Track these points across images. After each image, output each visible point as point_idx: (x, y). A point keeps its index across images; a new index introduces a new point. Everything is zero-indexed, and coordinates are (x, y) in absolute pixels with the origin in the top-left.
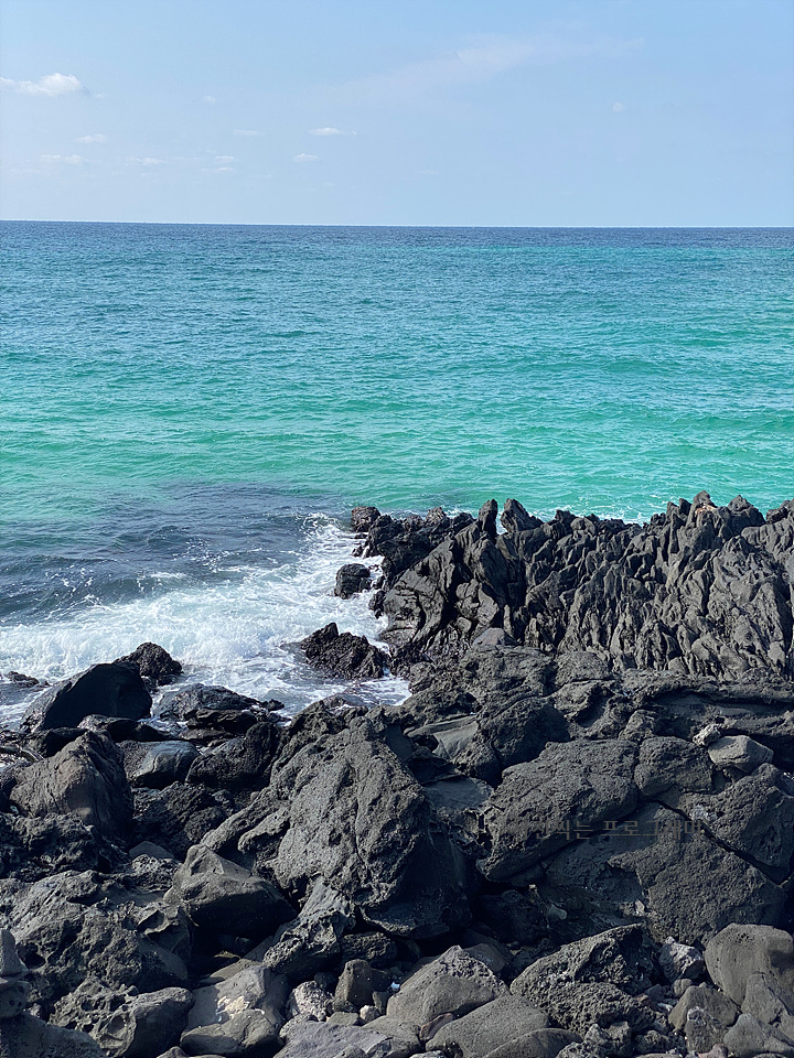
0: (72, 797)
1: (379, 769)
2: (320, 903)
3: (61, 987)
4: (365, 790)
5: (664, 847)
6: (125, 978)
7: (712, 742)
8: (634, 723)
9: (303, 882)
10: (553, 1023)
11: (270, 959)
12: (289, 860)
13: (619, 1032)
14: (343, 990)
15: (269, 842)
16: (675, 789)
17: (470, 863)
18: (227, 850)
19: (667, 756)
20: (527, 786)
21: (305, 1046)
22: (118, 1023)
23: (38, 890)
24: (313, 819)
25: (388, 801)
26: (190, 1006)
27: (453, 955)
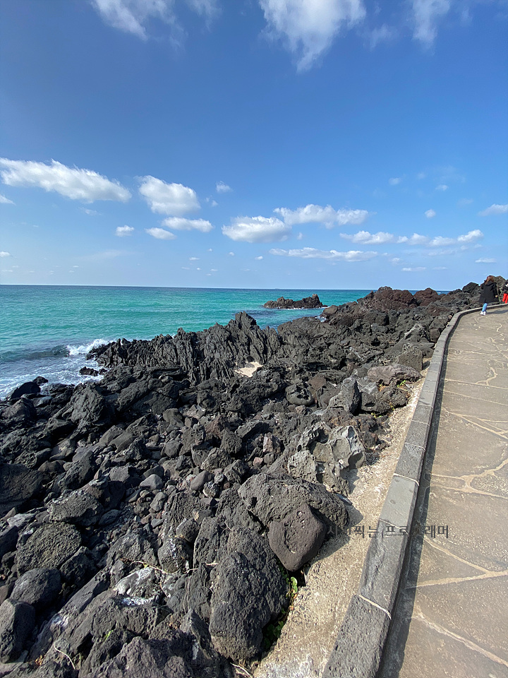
0: (19, 413)
1: (94, 395)
2: (82, 423)
3: (17, 455)
4: (91, 399)
5: (154, 398)
6: (34, 449)
7: (162, 378)
8: (149, 377)
9: (78, 421)
10: (134, 435)
11: (71, 438)
12: (74, 417)
13: (146, 434)
14: (89, 440)
15: (70, 414)
16: (156, 388)
17: (116, 409)
18: (59, 418)
19: (154, 382)
20: (126, 392)
21: (80, 453)
22: (32, 459)
23: (10, 435)
24: (79, 407)
25: (96, 401)
26: (50, 452)
27: (113, 427)
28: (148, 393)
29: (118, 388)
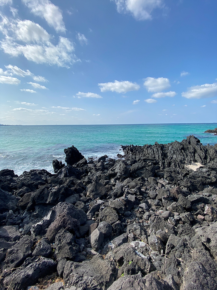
0: (100, 166)
1: (123, 164)
3: (100, 179)
4: (122, 166)
5: (145, 171)
6: (104, 179)
7: (148, 163)
8: (142, 161)
9: (117, 173)
10: (136, 184)
11: (115, 178)
13: (141, 185)
14: (120, 181)
15: (115, 170)
16: (146, 166)
17: (130, 171)
18: (111, 170)
19: (145, 164)
20: (134, 166)
21: (117, 185)
22: (104, 182)
23: (98, 172)
24: (118, 168)
26: (109, 181)
27: (128, 178)
28: (142, 168)
29: (130, 163)
